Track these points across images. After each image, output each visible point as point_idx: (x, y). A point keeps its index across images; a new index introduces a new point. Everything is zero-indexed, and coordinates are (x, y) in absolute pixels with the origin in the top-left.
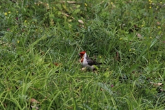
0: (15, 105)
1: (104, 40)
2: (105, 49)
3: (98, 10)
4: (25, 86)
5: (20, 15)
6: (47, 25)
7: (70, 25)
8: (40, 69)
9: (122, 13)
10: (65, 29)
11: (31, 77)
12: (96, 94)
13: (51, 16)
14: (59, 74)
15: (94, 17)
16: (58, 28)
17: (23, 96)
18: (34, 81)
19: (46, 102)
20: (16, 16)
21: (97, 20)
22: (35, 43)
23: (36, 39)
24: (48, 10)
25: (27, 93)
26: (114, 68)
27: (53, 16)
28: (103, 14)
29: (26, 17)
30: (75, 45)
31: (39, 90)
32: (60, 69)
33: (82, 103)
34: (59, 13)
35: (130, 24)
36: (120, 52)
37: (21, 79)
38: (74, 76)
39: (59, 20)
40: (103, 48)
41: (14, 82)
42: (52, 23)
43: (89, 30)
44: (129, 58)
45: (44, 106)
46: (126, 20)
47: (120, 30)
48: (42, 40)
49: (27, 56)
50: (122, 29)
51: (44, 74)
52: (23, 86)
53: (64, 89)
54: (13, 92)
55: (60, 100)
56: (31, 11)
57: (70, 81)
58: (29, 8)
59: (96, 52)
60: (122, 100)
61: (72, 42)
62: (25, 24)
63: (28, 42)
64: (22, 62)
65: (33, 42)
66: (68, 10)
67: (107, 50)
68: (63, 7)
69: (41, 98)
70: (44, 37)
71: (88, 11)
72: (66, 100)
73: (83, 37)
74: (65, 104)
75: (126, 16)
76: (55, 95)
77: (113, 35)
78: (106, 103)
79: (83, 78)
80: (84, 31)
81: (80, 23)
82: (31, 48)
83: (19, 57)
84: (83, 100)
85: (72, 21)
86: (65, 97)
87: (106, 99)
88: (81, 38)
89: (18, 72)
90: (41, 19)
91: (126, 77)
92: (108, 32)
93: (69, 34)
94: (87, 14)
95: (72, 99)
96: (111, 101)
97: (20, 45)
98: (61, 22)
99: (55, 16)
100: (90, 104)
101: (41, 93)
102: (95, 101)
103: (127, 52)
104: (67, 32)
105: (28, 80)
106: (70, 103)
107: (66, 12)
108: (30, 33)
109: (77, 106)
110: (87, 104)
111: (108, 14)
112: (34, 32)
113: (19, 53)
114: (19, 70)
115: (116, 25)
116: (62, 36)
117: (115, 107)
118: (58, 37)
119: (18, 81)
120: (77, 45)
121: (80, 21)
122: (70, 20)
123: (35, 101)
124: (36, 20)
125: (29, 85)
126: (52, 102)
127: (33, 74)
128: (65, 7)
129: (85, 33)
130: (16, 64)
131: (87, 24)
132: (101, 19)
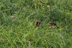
0: (21, 44)
1: (59, 14)
2: (59, 19)
3: (56, 1)
4: (25, 36)
5: (22, 5)
6: (34, 8)
7: (44, 8)
8: (31, 28)
9: (66, 2)
10: (41, 10)
11: (27, 31)
12: (56, 38)
13: (35, 4)
14: (40, 30)
15: (54, 4)
16: (38, 10)
17: (24, 40)
18: (29, 33)
19: (34, 42)
20: (20, 5)
21: (55, 6)
22: (29, 17)
23: (29, 15)
24: (34, 2)
25: (26, 38)
26: (64, 27)
27: (36, 4)
28: (58, 3)
29: (25, 5)
30: (46, 17)
31: (31, 37)
32: (40, 28)
33: (50, 42)
34: (39, 3)
35: (70, 7)
36: (66, 19)
37: (23, 33)
38: (46, 31)
39: (39, 6)
40: (58, 18)
41: (20, 34)
42: (36, 8)
43: (52, 10)
44: (70, 22)
45: (33, 44)
46: (68, 6)
47: (66, 10)
48: (32, 15)
49: (26, 22)
50: (67, 10)
51: (33, 30)
52: (24, 36)
53: (42, 36)
54: (20, 38)
55: (40, 41)
56: (27, 3)
57: (45, 33)
58: (26, 1)
59: (55, 20)
60: (68, 41)
61: (45, 16)
62: (24, 8)
63: (26, 16)
64: (23, 25)
65: (28, 16)
66: (42, 2)
67: (60, 19)
68: (40, 1)
69: (32, 41)
70: (32, 14)
71: (51, 2)
72: (43, 41)
73: (50, 14)
74: (43, 43)
75: (68, 4)
76: (38, 39)
77: (63, 12)
78: (61, 42)
79: (50, 32)
80: (50, 11)
81: (48, 7)
82: (27, 19)
83: (22, 23)
84: (50, 41)
85: (45, 7)
86: (43, 40)
87: (61, 40)
88: (49, 14)
89: (22, 30)
90: (31, 6)
91: (69, 31)
92: (60, 11)
93: (43, 12)
94: (51, 3)
95: (45, 41)
96: (63, 41)
97: (22, 18)
98: (40, 7)
99: (37, 5)
100: (54, 43)
101: (32, 38)
102: (56, 41)
103: (69, 20)
104: (42, 11)
105: (26, 33)
106: (45, 42)
107: (42, 3)
108: (27, 12)
109: (48, 44)
110: (52, 42)
111: (60, 3)
112: (28, 12)
113: (22, 21)
114: (22, 28)
115: (64, 8)
116: (40, 13)
117: (65, 44)
118: (38, 14)
119: (22, 34)
120: (47, 17)
121: (48, 6)
122: (44, 6)
123: (29, 42)
124: (29, 7)
125: (27, 35)
126: (37, 42)
127: (28, 30)
128: (41, 1)
129: (50, 12)
130: (21, 26)
131: (51, 8)
132: (57, 5)
